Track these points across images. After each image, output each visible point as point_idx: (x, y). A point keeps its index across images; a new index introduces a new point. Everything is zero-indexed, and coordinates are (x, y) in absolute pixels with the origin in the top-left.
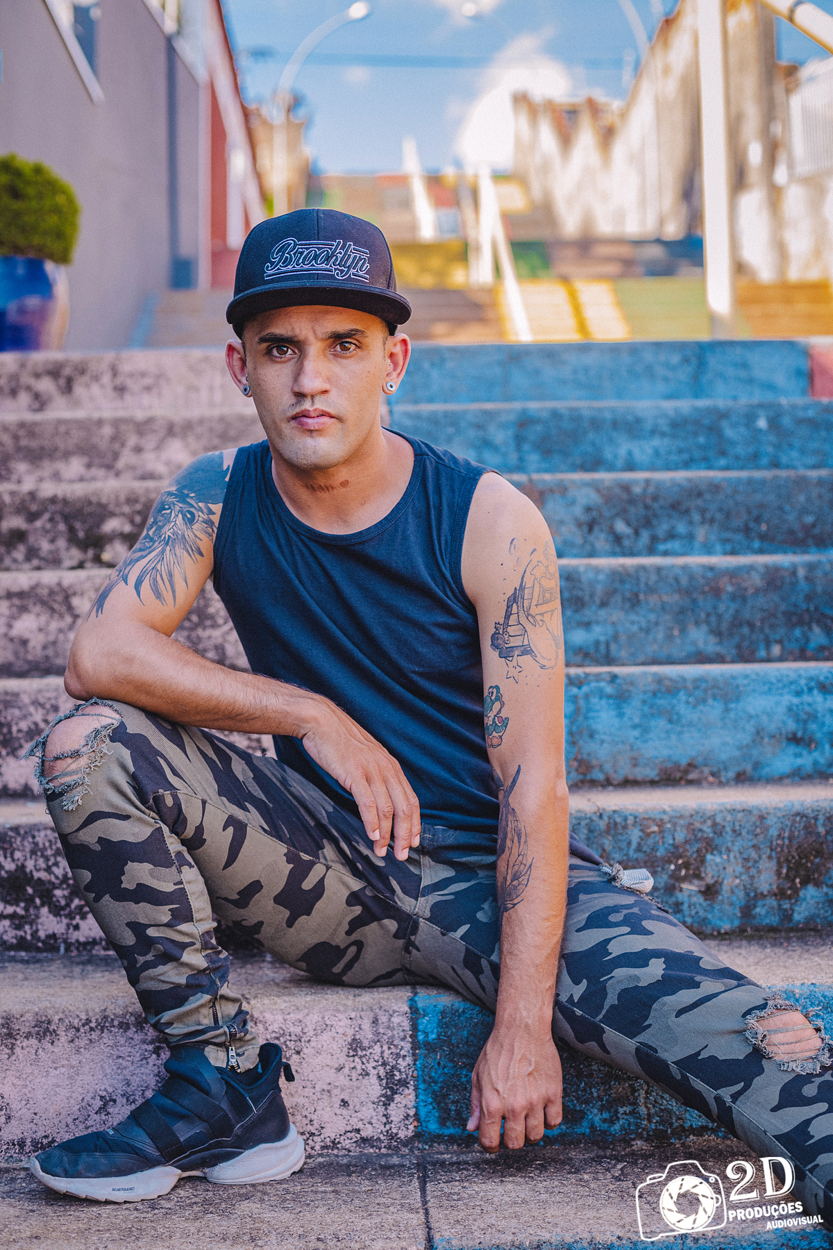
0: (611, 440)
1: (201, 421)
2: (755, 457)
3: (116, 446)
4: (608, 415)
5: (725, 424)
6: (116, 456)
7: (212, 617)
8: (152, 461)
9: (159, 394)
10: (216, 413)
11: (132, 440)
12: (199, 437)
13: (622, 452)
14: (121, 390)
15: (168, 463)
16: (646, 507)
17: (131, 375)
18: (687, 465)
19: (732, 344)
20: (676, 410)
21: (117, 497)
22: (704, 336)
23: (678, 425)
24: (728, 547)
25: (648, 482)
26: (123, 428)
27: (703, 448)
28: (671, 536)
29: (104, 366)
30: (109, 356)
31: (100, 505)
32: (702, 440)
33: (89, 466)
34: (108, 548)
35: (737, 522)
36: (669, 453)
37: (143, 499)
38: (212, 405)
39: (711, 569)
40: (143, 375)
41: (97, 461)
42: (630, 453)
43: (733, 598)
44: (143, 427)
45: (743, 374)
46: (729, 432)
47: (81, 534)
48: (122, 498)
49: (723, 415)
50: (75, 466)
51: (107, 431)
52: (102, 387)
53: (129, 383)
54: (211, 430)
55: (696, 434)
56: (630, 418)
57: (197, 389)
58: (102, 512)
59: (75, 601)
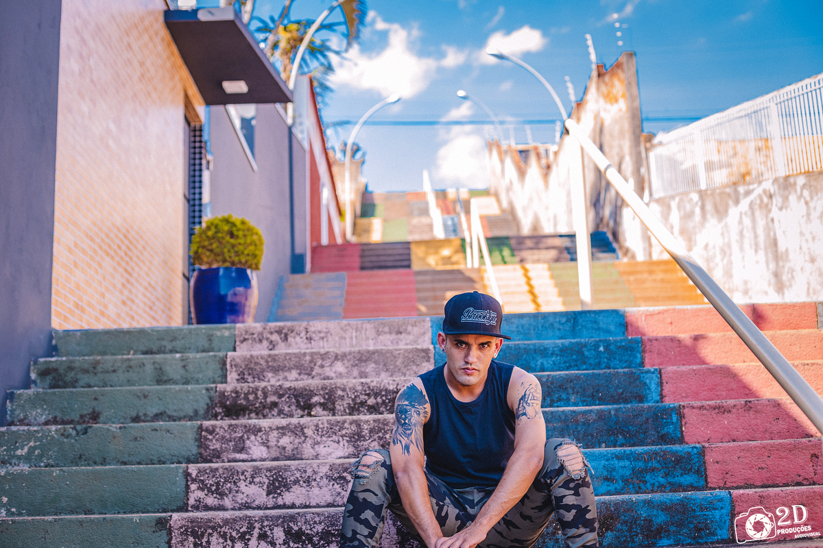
0: (534, 358)
1: (350, 353)
2: (599, 363)
3: (312, 365)
4: (532, 347)
5: (584, 349)
6: (312, 369)
7: (364, 436)
8: (328, 372)
9: (327, 341)
10: (357, 349)
11: (319, 363)
12: (349, 361)
13: (539, 363)
14: (310, 339)
15: (335, 373)
16: (548, 387)
17: (314, 332)
18: (568, 369)
19: (589, 312)
20: (562, 344)
21: (318, 387)
22: (578, 308)
23: (563, 350)
24: (585, 404)
25: (548, 375)
26: (315, 357)
27: (576, 361)
28: (560, 400)
29: (302, 328)
30: (304, 324)
31: (310, 390)
32: (574, 357)
33: (300, 374)
34: (314, 409)
35: (589, 393)
36: (560, 363)
37: (329, 388)
38: (352, 346)
39: (574, 412)
40: (320, 332)
41: (303, 372)
42: (542, 363)
43: (584, 424)
44: (324, 356)
45: (594, 325)
46: (586, 353)
47: (302, 404)
48: (320, 388)
49: (585, 345)
50: (294, 374)
51: (308, 358)
52: (301, 338)
53: (314, 335)
54: (354, 357)
55: (572, 355)
56: (542, 348)
57: (345, 338)
58: (311, 394)
59: (306, 430)
